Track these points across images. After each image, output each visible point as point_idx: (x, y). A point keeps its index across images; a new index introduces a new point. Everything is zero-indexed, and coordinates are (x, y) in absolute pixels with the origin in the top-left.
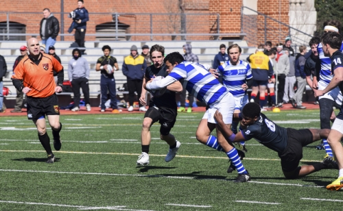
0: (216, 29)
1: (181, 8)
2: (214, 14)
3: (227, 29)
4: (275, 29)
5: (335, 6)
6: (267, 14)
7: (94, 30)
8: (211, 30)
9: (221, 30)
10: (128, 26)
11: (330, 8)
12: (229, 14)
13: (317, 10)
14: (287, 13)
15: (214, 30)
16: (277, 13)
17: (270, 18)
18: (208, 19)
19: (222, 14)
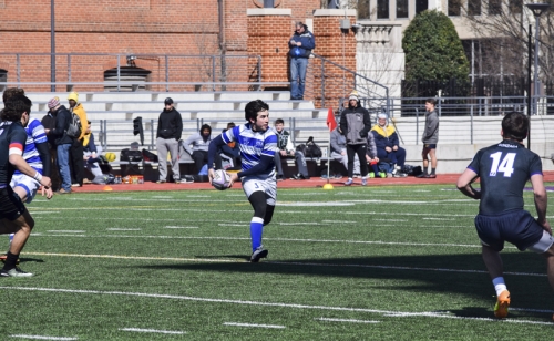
0: (257, 77)
1: (221, 47)
2: (253, 56)
3: (272, 77)
4: (337, 77)
5: (429, 46)
6: (326, 56)
7: (102, 77)
8: (251, 77)
9: (264, 77)
10: (149, 72)
11: (423, 49)
12: (274, 56)
13: (406, 52)
14: (353, 56)
15: (255, 77)
16: (340, 55)
17: (329, 62)
18: (246, 63)
19: (264, 56)
